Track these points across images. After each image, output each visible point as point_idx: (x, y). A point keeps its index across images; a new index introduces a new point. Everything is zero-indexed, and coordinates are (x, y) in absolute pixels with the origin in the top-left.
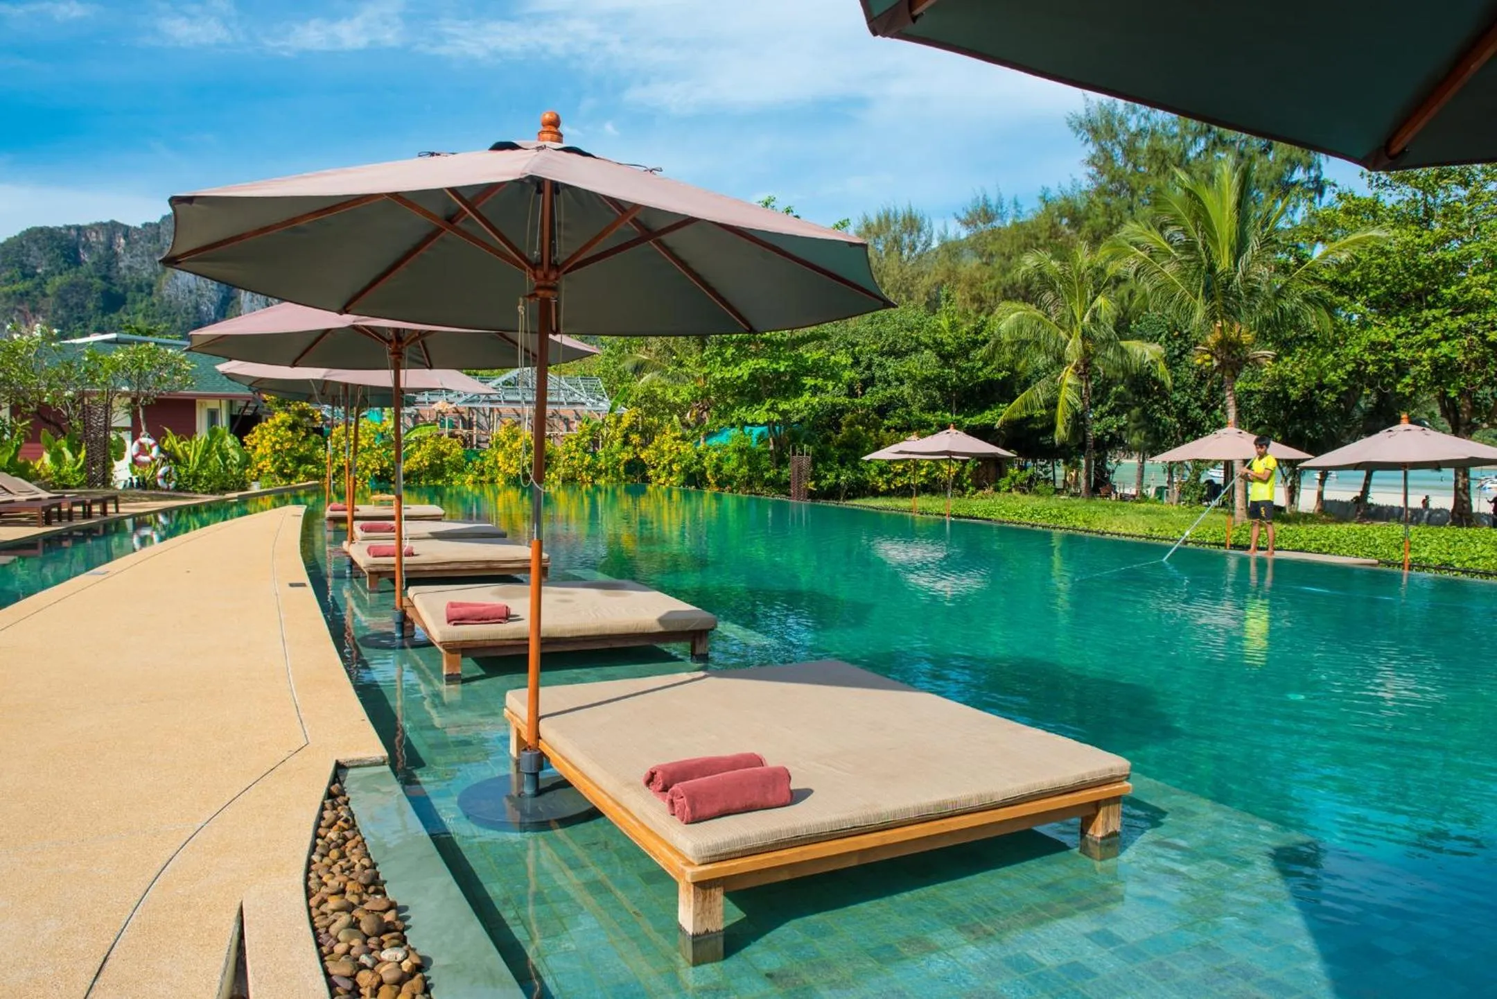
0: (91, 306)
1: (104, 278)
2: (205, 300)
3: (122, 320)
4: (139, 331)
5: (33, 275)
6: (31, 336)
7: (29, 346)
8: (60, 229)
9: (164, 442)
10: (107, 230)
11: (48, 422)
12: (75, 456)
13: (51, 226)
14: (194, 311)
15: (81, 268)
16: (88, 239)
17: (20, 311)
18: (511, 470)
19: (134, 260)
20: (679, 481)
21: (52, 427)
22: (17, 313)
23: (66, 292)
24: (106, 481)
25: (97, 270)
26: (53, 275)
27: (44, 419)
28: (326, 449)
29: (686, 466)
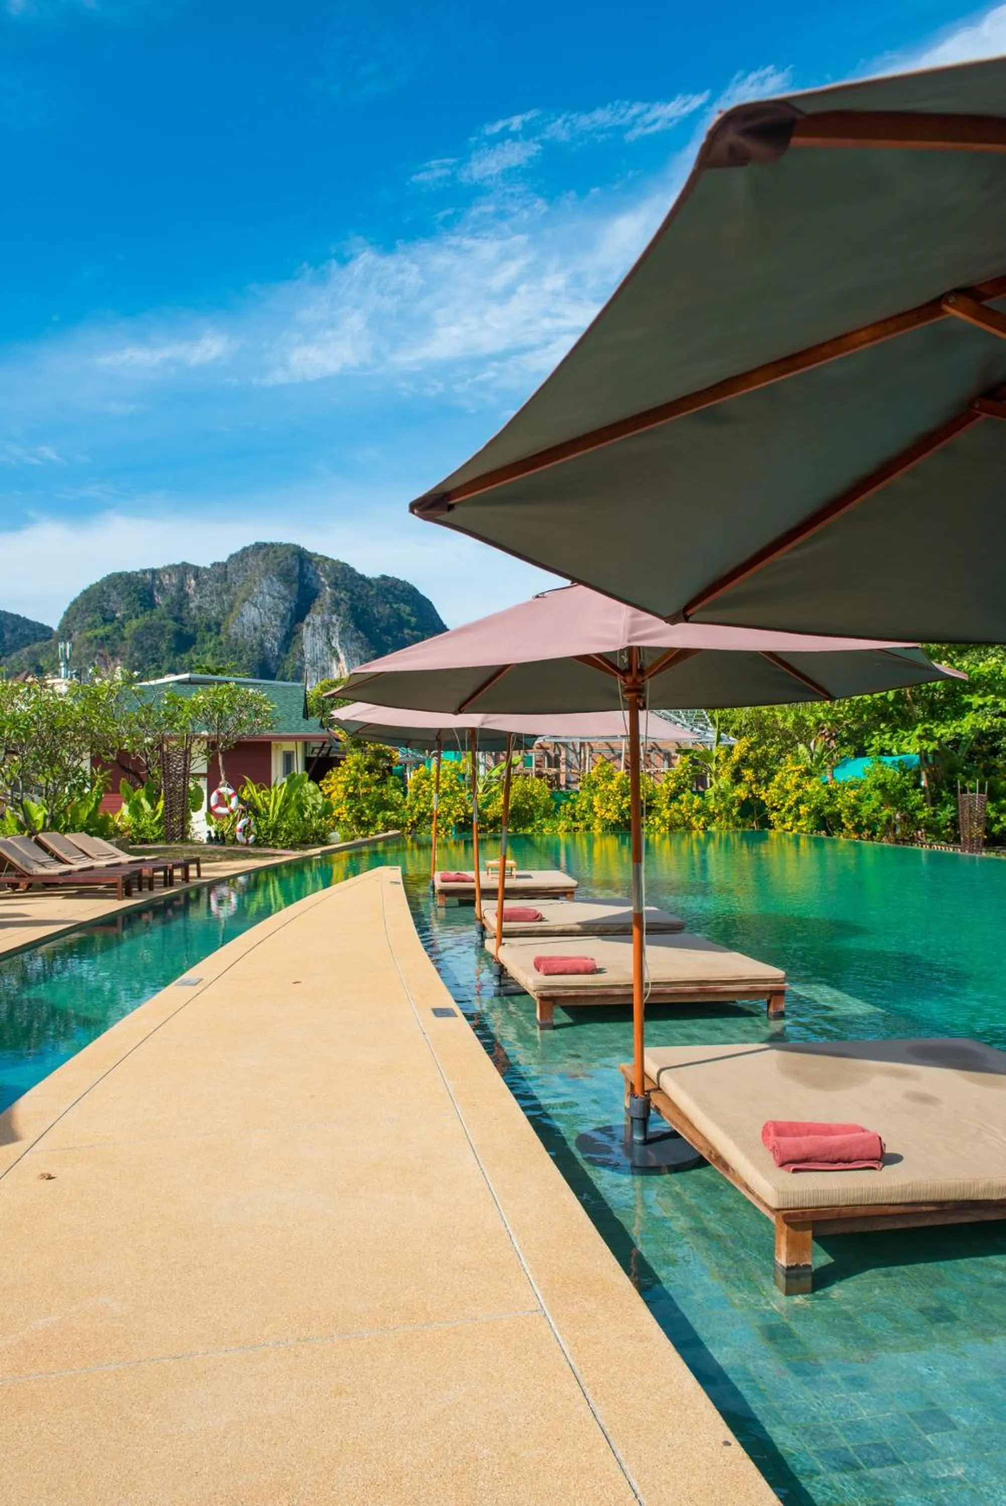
0: (164, 647)
1: (176, 619)
2: (269, 636)
3: (192, 660)
4: (209, 671)
5: (112, 620)
6: (112, 680)
7: (110, 690)
8: (137, 573)
9: (242, 790)
10: (179, 571)
11: (128, 770)
12: (153, 807)
13: (129, 571)
14: (259, 648)
15: (155, 610)
16: (161, 582)
17: (102, 655)
18: (608, 815)
19: (204, 599)
20: (810, 826)
21: (131, 776)
22: (97, 657)
23: (142, 634)
24: (183, 834)
25: (170, 612)
26: (131, 618)
27: (123, 767)
28: (405, 794)
29: (816, 808)
